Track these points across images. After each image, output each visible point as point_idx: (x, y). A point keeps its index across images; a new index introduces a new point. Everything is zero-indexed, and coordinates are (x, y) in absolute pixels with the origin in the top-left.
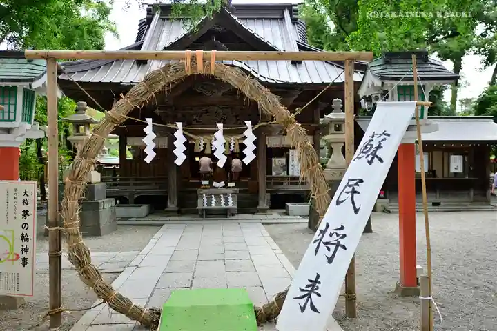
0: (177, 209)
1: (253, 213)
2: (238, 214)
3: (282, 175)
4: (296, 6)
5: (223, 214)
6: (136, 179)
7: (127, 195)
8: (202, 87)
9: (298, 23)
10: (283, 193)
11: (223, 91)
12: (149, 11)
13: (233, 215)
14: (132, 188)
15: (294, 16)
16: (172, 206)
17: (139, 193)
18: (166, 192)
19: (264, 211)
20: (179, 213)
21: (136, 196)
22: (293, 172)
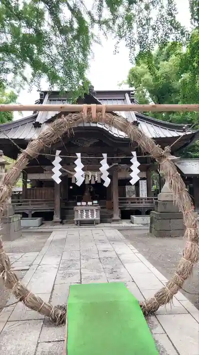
0: (60, 220)
1: (110, 223)
2: (101, 223)
3: (133, 197)
4: (133, 91)
5: (91, 223)
6: (33, 201)
7: (27, 212)
8: (77, 141)
9: (134, 102)
10: (129, 209)
11: (90, 143)
12: (41, 95)
13: (97, 224)
14: (31, 207)
15: (132, 98)
16: (57, 218)
17: (34, 210)
18: (53, 209)
19: (117, 221)
20: (62, 223)
21: (33, 212)
22: (142, 195)
